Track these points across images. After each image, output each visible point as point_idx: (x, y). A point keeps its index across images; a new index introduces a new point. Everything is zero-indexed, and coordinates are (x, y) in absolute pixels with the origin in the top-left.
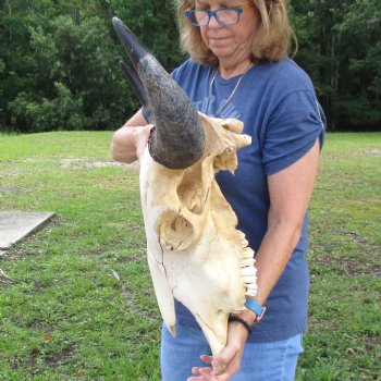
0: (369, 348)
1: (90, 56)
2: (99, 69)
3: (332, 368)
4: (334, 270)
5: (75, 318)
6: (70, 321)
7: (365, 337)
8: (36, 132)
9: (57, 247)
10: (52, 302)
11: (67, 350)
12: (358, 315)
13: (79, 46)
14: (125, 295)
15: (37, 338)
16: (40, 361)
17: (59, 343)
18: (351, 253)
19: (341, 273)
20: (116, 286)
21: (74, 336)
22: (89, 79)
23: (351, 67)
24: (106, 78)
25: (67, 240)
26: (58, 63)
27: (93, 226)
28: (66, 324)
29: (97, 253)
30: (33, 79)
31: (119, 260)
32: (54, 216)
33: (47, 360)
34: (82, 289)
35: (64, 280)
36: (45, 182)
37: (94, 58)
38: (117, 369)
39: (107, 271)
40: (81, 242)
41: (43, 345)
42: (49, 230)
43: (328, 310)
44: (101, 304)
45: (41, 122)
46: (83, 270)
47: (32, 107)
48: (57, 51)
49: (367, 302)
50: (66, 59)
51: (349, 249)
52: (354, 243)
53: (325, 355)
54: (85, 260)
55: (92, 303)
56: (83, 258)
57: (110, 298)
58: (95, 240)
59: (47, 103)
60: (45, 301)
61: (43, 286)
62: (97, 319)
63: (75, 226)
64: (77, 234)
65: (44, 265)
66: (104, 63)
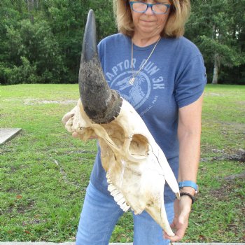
1: (40, 42)
2: (45, 50)
5: (34, 186)
6: (31, 188)
8: (10, 84)
9: (22, 148)
10: (21, 177)
11: (29, 204)
13: (34, 37)
14: (61, 173)
15: (13, 197)
16: (14, 210)
17: (25, 200)
20: (56, 168)
21: (33, 196)
22: (40, 55)
24: (49, 55)
25: (29, 144)
26: (22, 46)
27: (43, 136)
28: (28, 189)
29: (45, 150)
30: (8, 55)
31: (58, 154)
32: (21, 130)
33: (18, 209)
34: (38, 170)
35: (27, 165)
36: (16, 112)
37: (43, 43)
38: (58, 214)
39: (51, 160)
40: (37, 144)
41: (16, 201)
42: (18, 138)
44: (48, 178)
45: (13, 79)
46: (38, 160)
47: (8, 70)
48: (21, 39)
50: (27, 44)
54: (39, 155)
55: (44, 178)
56: (37, 153)
57: (53, 175)
58: (44, 144)
59: (16, 68)
60: (17, 177)
61: (15, 169)
62: (46, 186)
63: (33, 136)
64: (34, 140)
65: (16, 157)
66: (48, 46)
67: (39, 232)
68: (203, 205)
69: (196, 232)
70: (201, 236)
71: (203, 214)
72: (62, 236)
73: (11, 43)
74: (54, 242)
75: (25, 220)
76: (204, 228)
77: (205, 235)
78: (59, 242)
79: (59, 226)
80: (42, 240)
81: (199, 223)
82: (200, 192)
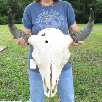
0: (93, 81)
1: (17, 4)
2: (19, 8)
3: (83, 86)
4: (83, 60)
5: (13, 74)
6: (11, 75)
7: (92, 78)
8: (2, 25)
9: (8, 55)
10: (6, 70)
11: (10, 83)
12: (90, 72)
13: (14, 1)
14: (26, 68)
15: (2, 79)
16: (3, 85)
17: (8, 81)
18: (88, 56)
19: (85, 61)
20: (24, 65)
21: (12, 79)
22: (17, 10)
23: (88, 6)
24: (21, 10)
25: (11, 53)
26: (8, 6)
27: (18, 50)
29: (19, 57)
30: (1, 10)
31: (25, 58)
32: (7, 47)
33: (5, 85)
34: (15, 66)
35: (10, 64)
36: (5, 38)
37: (18, 4)
38: (24, 87)
39: (21, 61)
40: (14, 54)
41: (4, 81)
42: (6, 51)
43: (82, 71)
44: (20, 70)
45: (4, 22)
46: (15, 61)
47: (1, 18)
48: (8, 3)
49: (92, 69)
50: (10, 5)
51: (87, 55)
52: (89, 53)
53: (81, 83)
54: (15, 59)
55: (17, 70)
57: (22, 69)
58: (18, 53)
59: (5, 17)
60: (5, 70)
61: (4, 66)
62: (18, 74)
63: (13, 50)
64: (13, 52)
65: (4, 60)
66: (21, 6)
67: (15, 96)
68: (97, 84)
69: (93, 97)
70: (95, 99)
71: (96, 88)
72: (26, 98)
73: (2, 5)
74: (22, 101)
75: (8, 90)
76: (97, 95)
77: (97, 99)
78: (24, 101)
79: (24, 93)
80: (16, 100)
81: (94, 93)
82: (95, 77)
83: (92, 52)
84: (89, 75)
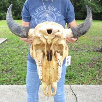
0: (80, 67)
1: (16, 2)
2: (18, 5)
3: (72, 72)
4: (72, 50)
5: (13, 62)
6: (11, 63)
7: (79, 65)
8: (3, 20)
9: (8, 46)
10: (7, 58)
11: (11, 69)
12: (78, 60)
14: (24, 57)
15: (4, 67)
16: (4, 72)
17: (9, 68)
18: (77, 47)
19: (74, 51)
20: (22, 55)
21: (12, 66)
22: (16, 8)
23: (77, 5)
24: (19, 7)
25: (10, 45)
26: (8, 4)
27: (17, 41)
28: (10, 63)
29: (18, 47)
30: (2, 7)
31: (23, 49)
32: (7, 39)
33: (6, 72)
34: (14, 56)
35: (10, 54)
36: (5, 31)
37: (17, 2)
38: (23, 73)
39: (20, 51)
40: (14, 45)
41: (5, 68)
42: (6, 42)
44: (19, 59)
45: (4, 18)
46: (14, 51)
47: (2, 14)
48: (8, 1)
49: (80, 57)
50: (10, 3)
51: (76, 46)
52: (77, 45)
53: (70, 69)
54: (15, 49)
55: (17, 59)
56: (14, 48)
57: (21, 58)
58: (17, 44)
60: (5, 58)
61: (5, 55)
62: (18, 62)
63: (12, 41)
64: (13, 43)
65: (5, 50)
66: (19, 4)
67: (15, 81)
68: (83, 69)
69: (80, 81)
70: (82, 82)
71: (83, 73)
72: (24, 82)
73: (3, 2)
74: (21, 85)
75: (9, 76)
76: (83, 79)
77: (84, 82)
78: (23, 85)
79: (23, 78)
80: (16, 84)
81: (81, 77)
82: (82, 64)
83: (80, 43)
84: (77, 63)
